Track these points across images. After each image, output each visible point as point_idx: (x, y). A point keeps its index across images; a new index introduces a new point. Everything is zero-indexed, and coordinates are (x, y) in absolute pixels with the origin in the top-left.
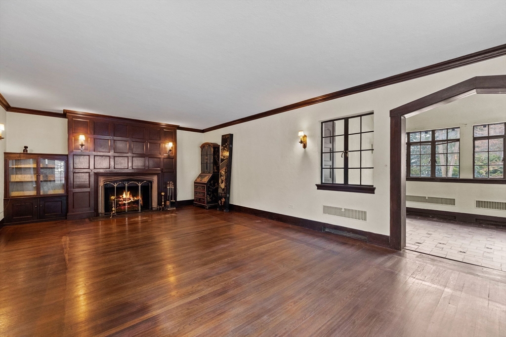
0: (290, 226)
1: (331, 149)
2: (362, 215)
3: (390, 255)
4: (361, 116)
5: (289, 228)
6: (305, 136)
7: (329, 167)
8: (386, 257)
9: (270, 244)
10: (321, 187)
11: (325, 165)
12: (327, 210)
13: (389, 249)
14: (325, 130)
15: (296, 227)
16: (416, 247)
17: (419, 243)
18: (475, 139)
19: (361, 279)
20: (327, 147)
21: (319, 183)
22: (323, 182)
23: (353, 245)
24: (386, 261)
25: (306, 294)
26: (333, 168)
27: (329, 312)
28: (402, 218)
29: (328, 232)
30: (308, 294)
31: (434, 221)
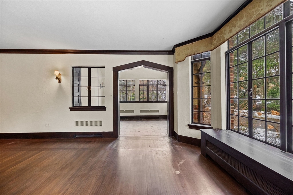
0: (47, 140)
1: (78, 85)
2: (99, 123)
3: (114, 141)
4: (98, 67)
5: (46, 141)
6: (60, 74)
7: (77, 96)
8: (113, 143)
9: (29, 159)
10: (72, 109)
11: (75, 95)
12: (77, 123)
13: (113, 138)
14: (75, 72)
15: (52, 140)
16: (124, 134)
17: (124, 132)
18: (140, 85)
19: (103, 159)
20: (76, 83)
21: (71, 106)
22: (74, 106)
23: (95, 142)
24: (113, 145)
25: (71, 183)
26: (81, 97)
27: (89, 187)
28: (119, 121)
29: (78, 137)
30: (72, 183)
31: (127, 121)
